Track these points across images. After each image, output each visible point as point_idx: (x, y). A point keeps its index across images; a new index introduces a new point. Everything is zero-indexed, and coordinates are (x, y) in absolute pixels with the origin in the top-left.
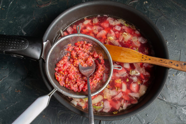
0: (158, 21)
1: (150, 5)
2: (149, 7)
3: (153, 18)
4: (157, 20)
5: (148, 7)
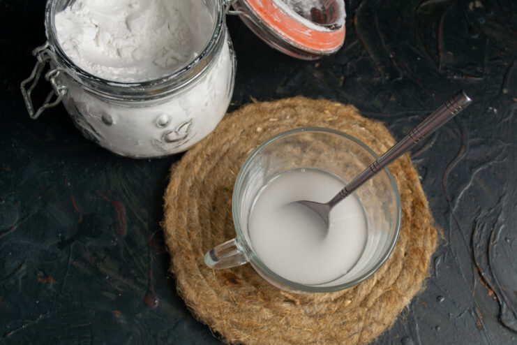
0: (513, 68)
1: (489, 14)
2: (484, 21)
3: (499, 58)
4: (511, 65)
5: (482, 21)
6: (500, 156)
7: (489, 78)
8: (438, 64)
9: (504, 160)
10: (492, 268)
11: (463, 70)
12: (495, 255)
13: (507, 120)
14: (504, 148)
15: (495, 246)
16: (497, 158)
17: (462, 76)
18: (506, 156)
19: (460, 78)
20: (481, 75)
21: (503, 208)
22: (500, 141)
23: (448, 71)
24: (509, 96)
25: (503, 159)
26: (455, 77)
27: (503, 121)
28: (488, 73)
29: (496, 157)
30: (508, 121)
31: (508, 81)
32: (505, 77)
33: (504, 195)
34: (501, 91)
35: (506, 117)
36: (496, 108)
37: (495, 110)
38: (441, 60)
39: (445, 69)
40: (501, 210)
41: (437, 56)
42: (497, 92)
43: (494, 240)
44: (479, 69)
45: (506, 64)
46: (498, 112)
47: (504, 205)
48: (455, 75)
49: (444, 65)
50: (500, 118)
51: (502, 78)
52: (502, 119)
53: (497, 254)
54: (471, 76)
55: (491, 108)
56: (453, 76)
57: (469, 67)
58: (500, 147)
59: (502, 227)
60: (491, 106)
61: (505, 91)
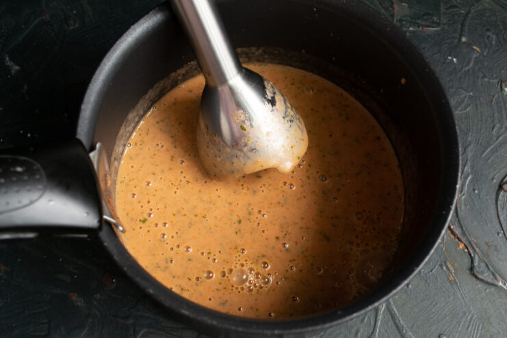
6: (462, 106)
7: (446, 27)
8: (393, 16)
9: (467, 110)
10: (461, 220)
11: (419, 21)
12: (463, 208)
13: (467, 68)
14: (465, 97)
15: (463, 197)
16: (460, 109)
17: (419, 27)
18: (469, 106)
19: (417, 29)
20: (438, 24)
21: (469, 158)
22: (461, 90)
23: (404, 23)
24: (468, 45)
25: (465, 109)
26: (411, 29)
27: (464, 70)
28: (444, 22)
29: (458, 107)
30: (468, 70)
31: (466, 28)
32: (463, 25)
33: (469, 145)
34: (460, 40)
35: (466, 66)
36: (455, 57)
37: (455, 60)
38: (396, 11)
39: (400, 21)
40: (467, 160)
41: (391, 9)
42: (456, 41)
43: (462, 191)
44: (435, 19)
45: (463, 12)
46: (457, 61)
47: (469, 156)
48: (411, 26)
49: (399, 17)
50: (460, 67)
51: (460, 26)
52: (462, 68)
53: (466, 205)
54: (428, 26)
55: (450, 58)
56: (409, 28)
57: (425, 17)
58: (463, 96)
59: (469, 178)
60: (450, 55)
61: (464, 39)
